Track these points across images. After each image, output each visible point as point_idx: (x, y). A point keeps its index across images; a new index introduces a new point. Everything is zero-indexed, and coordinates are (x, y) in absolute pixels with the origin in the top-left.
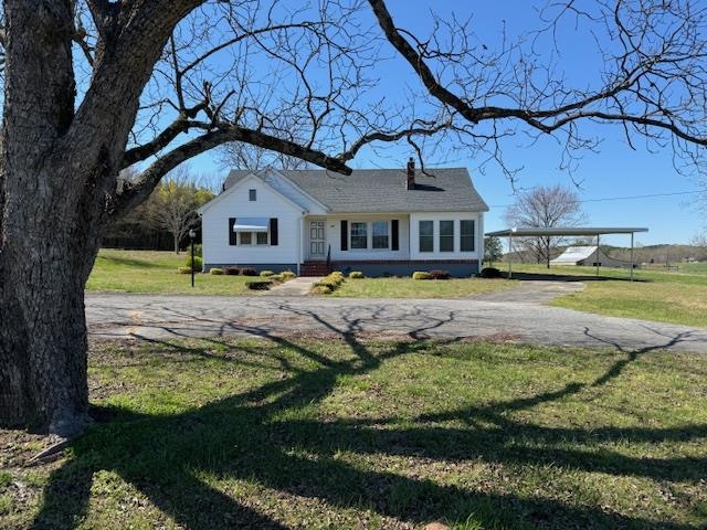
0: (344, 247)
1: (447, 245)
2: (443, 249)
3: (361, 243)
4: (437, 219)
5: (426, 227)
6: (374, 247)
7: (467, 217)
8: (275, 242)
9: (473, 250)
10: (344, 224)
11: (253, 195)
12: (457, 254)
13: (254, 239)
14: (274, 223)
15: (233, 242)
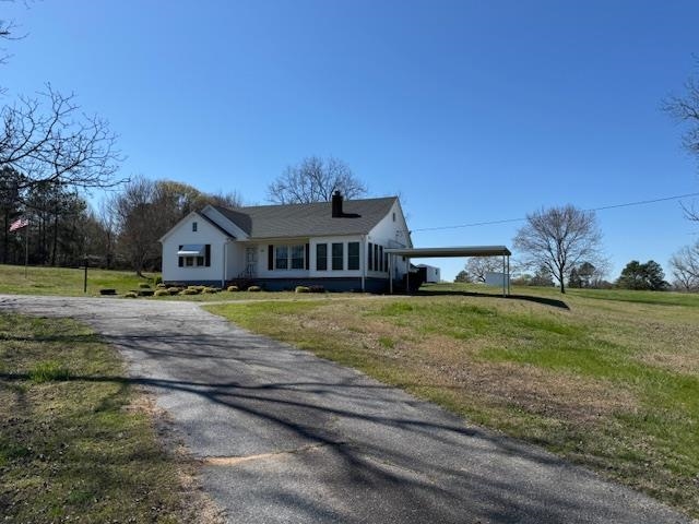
0: (270, 267)
1: (337, 265)
2: (334, 268)
3: (282, 265)
4: (330, 242)
5: (322, 248)
6: (293, 267)
7: (354, 240)
8: (208, 264)
9: (358, 269)
10: (271, 248)
11: (195, 226)
12: (346, 273)
13: (195, 262)
14: (208, 247)
15: (181, 265)
